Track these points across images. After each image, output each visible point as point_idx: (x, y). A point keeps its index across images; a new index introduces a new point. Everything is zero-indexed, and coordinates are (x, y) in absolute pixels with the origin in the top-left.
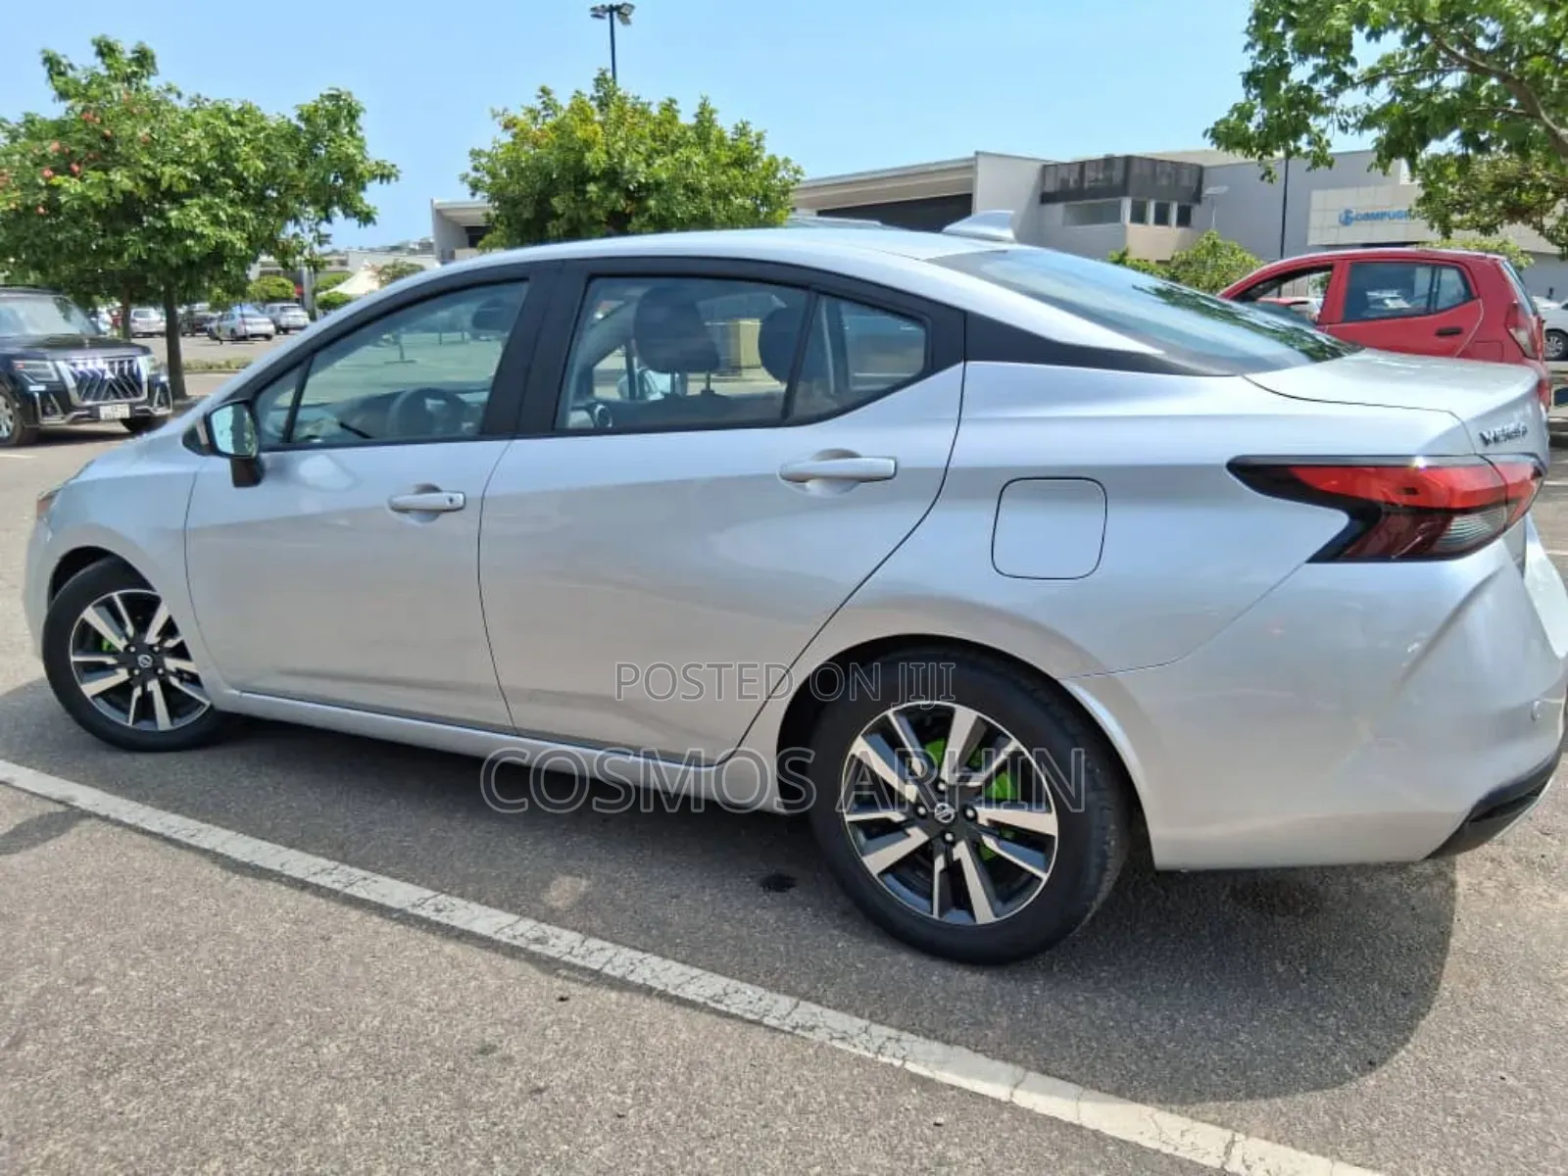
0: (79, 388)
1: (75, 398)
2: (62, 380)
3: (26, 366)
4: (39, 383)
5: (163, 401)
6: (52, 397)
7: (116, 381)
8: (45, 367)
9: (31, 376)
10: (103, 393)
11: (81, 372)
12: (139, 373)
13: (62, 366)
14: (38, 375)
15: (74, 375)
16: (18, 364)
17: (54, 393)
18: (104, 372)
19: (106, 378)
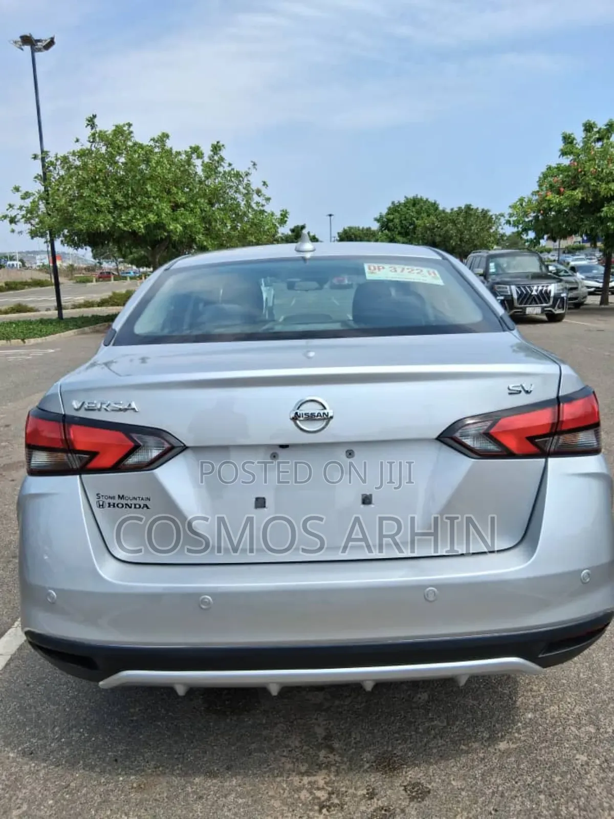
0: (519, 298)
1: (516, 304)
2: (512, 295)
3: (500, 288)
4: (502, 295)
5: (561, 306)
6: (506, 302)
7: (537, 296)
8: (506, 288)
10: (530, 300)
11: (522, 291)
12: (550, 292)
13: (513, 288)
14: (503, 292)
15: (518, 293)
16: (496, 286)
17: (507, 301)
18: (532, 291)
19: (533, 294)
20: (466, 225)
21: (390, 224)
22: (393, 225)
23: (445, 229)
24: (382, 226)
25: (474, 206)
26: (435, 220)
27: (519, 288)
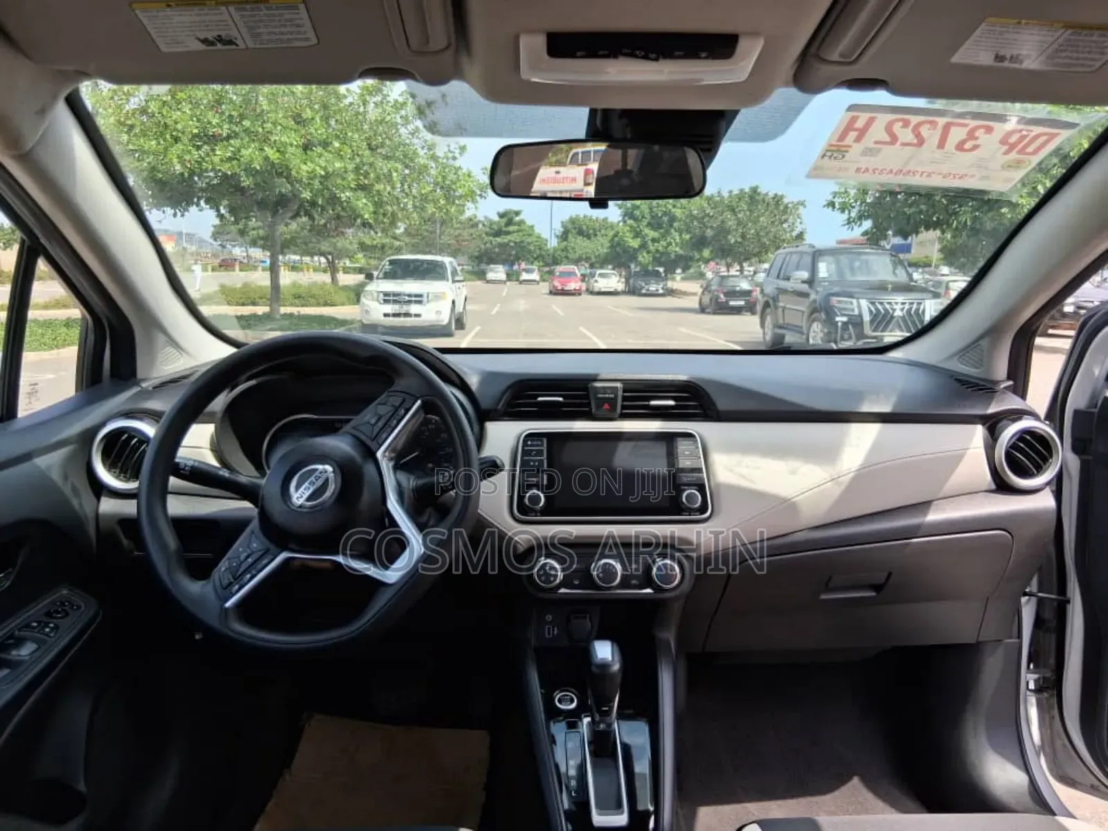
0: (872, 322)
1: (868, 330)
2: (860, 316)
3: (840, 302)
4: (844, 315)
6: (851, 327)
7: (903, 318)
8: (852, 303)
9: (840, 309)
10: (891, 325)
11: (877, 309)
12: (924, 311)
13: (864, 303)
14: (845, 309)
15: (871, 312)
16: (834, 300)
17: (853, 324)
18: (894, 310)
19: (895, 314)
20: (751, 216)
21: (637, 213)
22: (641, 213)
23: (721, 218)
24: (625, 215)
25: (762, 190)
26: (706, 205)
27: (873, 303)
